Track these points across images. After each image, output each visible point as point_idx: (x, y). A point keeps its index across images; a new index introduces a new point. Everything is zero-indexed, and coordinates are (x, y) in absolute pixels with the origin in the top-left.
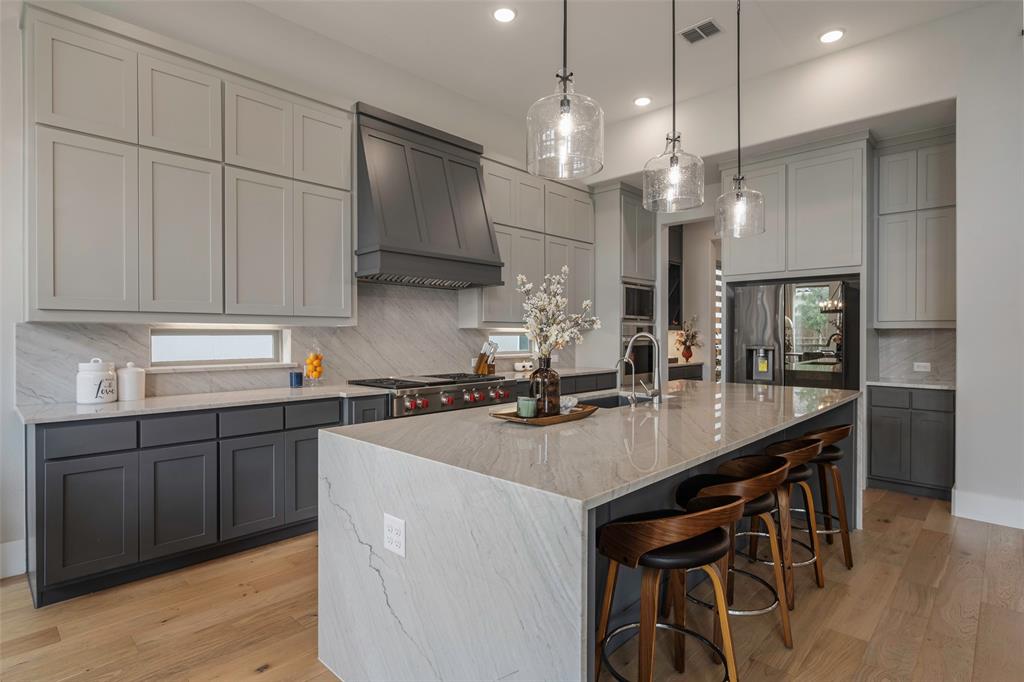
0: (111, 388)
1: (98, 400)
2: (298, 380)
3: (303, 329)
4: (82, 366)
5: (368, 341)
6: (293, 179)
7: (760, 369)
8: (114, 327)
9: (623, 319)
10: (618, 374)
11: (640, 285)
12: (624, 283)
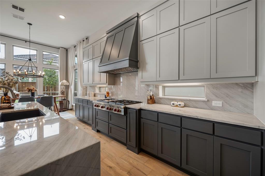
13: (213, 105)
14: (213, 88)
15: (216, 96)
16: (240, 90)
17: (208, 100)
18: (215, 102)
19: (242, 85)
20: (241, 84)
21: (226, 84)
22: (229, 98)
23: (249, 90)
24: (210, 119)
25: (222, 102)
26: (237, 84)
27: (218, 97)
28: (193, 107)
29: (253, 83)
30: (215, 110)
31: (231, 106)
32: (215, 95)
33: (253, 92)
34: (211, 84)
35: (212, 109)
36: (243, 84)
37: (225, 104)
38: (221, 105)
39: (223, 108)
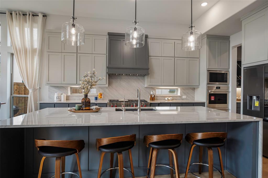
0: (59, 98)
1: (57, 100)
2: (96, 99)
3: (100, 87)
4: (55, 94)
5: (116, 90)
6: (92, 54)
8: (63, 87)
9: (208, 84)
10: (205, 103)
11: (219, 71)
12: (208, 71)
14: (183, 90)
15: (184, 94)
16: (191, 91)
19: (192, 89)
22: (188, 94)
23: (194, 91)
26: (190, 88)
31: (188, 97)
34: (182, 88)
35: (183, 99)
38: (186, 98)
39: (186, 99)
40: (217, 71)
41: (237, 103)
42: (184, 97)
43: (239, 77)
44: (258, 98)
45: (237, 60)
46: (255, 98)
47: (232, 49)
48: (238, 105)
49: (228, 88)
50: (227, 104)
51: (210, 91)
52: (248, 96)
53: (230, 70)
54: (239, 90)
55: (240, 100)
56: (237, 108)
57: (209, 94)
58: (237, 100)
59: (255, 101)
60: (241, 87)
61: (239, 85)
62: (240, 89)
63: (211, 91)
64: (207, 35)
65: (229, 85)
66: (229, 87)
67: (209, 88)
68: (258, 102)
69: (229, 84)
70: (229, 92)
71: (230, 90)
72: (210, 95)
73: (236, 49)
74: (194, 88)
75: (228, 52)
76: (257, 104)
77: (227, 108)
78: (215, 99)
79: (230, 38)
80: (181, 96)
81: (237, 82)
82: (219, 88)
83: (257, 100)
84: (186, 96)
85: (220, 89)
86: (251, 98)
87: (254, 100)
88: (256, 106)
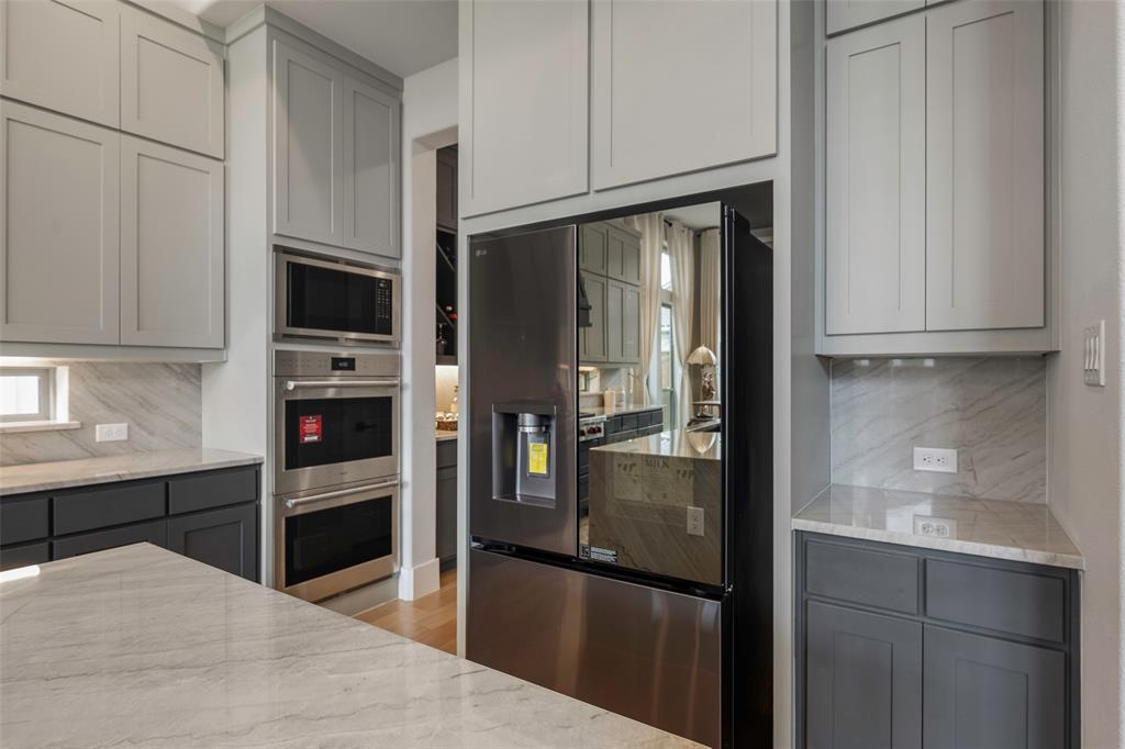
7: (532, 469)
9: (278, 337)
10: (264, 469)
11: (349, 263)
12: (277, 248)
13: (98, 440)
14: (99, 378)
15: (109, 406)
16: (174, 383)
17: (82, 424)
18: (106, 427)
19: (179, 370)
20: (175, 367)
21: (136, 364)
22: (148, 410)
23: (191, 383)
24: (62, 483)
25: (129, 427)
26: (166, 365)
27: (114, 409)
28: (13, 462)
29: (200, 365)
30: (104, 455)
31: (151, 433)
32: (104, 403)
33: (200, 388)
34: (91, 363)
35: (96, 452)
36: (179, 365)
37: (137, 428)
38: (124, 437)
39: (129, 446)
40: (335, 260)
41: (439, 444)
42: (110, 431)
43: (445, 310)
44: (543, 421)
45: (438, 225)
46: (528, 424)
47: (415, 152)
48: (445, 450)
49: (397, 363)
50: (390, 454)
51: (291, 385)
52: (494, 414)
53: (407, 266)
54: (450, 375)
55: (453, 426)
56: (439, 469)
57: (287, 402)
58: (439, 428)
59: (531, 445)
60: (456, 364)
61: (447, 352)
62: (455, 369)
63: (296, 387)
64: (269, 9)
65: (400, 348)
66: (401, 357)
67: (283, 367)
68: (545, 446)
69: (400, 343)
70: (401, 389)
71: (407, 376)
72: (293, 412)
73: (432, 157)
74: (198, 367)
75: (392, 165)
76: (539, 463)
77: (394, 475)
78: (325, 432)
79: (402, 91)
80: (76, 424)
81: (438, 337)
82: (350, 364)
83: (539, 434)
84: (124, 426)
85: (354, 369)
86: (511, 422)
87: (525, 435)
88: (534, 475)
